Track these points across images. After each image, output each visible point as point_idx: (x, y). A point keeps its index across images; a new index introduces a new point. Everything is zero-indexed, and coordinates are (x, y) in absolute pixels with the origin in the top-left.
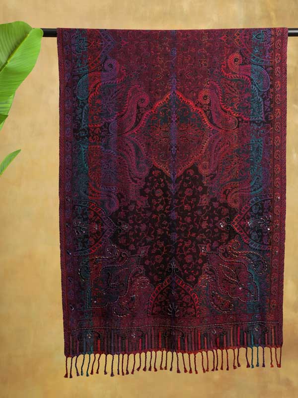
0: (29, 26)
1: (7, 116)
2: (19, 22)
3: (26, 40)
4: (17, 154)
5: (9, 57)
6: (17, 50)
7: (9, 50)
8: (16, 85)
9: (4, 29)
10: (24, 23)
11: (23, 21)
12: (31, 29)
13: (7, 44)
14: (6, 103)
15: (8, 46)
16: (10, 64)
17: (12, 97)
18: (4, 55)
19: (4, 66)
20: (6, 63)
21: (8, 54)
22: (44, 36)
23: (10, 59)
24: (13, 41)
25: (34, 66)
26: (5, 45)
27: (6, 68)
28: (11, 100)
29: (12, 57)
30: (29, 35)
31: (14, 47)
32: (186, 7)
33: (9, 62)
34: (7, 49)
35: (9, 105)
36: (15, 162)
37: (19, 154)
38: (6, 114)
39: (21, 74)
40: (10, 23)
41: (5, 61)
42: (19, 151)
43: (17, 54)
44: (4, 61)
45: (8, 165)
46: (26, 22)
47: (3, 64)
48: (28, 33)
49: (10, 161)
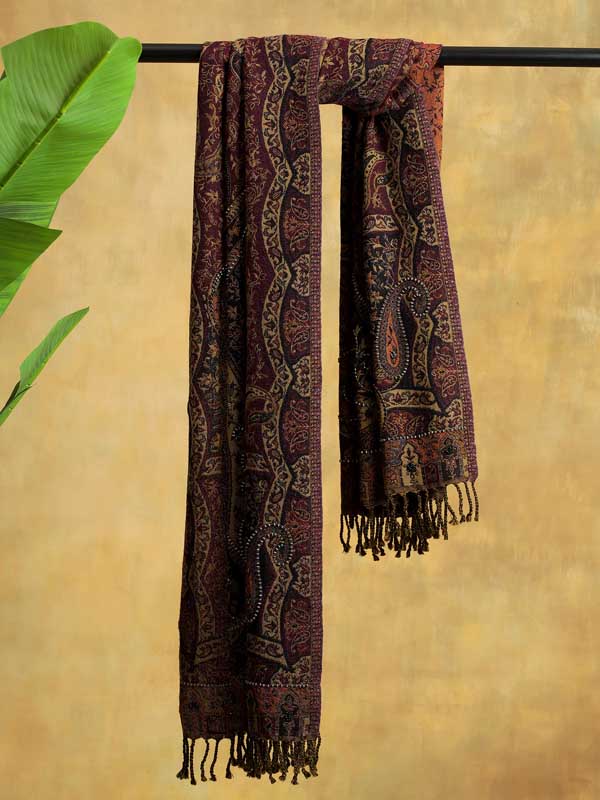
0: (110, 31)
1: (59, 233)
2: (87, 24)
3: (105, 61)
4: (80, 319)
5: (66, 100)
6: (83, 86)
7: (66, 86)
9: (54, 39)
10: (99, 25)
11: (96, 21)
12: (117, 38)
13: (60, 73)
15: (63, 78)
16: (69, 117)
18: (54, 97)
19: (53, 121)
20: (59, 114)
21: (62, 95)
23: (68, 107)
24: (73, 66)
26: (58, 76)
27: (58, 127)
29: (74, 100)
30: (109, 52)
31: (77, 80)
33: (64, 111)
34: (61, 86)
36: (75, 334)
37: (85, 319)
38: (58, 229)
39: (92, 139)
40: (68, 27)
41: (57, 112)
42: (85, 311)
43: (83, 94)
44: (53, 111)
45: (60, 341)
46: (102, 23)
47: (52, 117)
48: (108, 49)
49: (65, 333)
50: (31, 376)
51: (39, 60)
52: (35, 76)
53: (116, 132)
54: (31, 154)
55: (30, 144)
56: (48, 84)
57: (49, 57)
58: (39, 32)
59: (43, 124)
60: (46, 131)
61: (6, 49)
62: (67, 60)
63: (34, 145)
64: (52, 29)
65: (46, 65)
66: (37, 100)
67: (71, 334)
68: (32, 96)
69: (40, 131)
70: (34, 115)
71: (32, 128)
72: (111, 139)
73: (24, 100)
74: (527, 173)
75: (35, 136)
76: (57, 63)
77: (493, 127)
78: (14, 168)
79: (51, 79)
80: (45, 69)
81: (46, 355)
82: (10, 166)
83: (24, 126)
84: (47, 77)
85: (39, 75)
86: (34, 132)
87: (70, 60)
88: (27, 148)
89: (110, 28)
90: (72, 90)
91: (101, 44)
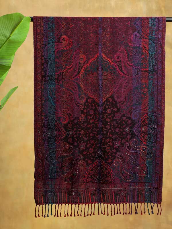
1: (10, 67)
2: (17, 13)
3: (21, 23)
4: (16, 89)
5: (11, 33)
7: (11, 29)
8: (16, 49)
9: (8, 17)
10: (20, 14)
11: (19, 12)
12: (24, 17)
14: (10, 59)
15: (10, 27)
16: (12, 37)
17: (13, 56)
18: (8, 32)
19: (8, 38)
21: (11, 32)
22: (31, 21)
24: (13, 24)
25: (25, 38)
26: (9, 26)
27: (10, 40)
28: (12, 58)
29: (14, 33)
30: (22, 21)
31: (14, 28)
32: (113, 4)
33: (11, 36)
35: (12, 61)
36: (15, 93)
37: (17, 89)
38: (10, 66)
40: (12, 14)
42: (17, 87)
43: (16, 31)
44: (8, 36)
45: (11, 95)
46: (21, 13)
48: (22, 20)
49: (12, 93)
50: (3, 104)
51: (4, 22)
54: (3, 47)
56: (7, 29)
57: (7, 21)
58: (4, 15)
59: (6, 39)
60: (6, 41)
63: (3, 45)
64: (8, 15)
66: (4, 33)
69: (5, 41)
70: (3, 37)
71: (3, 40)
72: (24, 42)
75: (4, 43)
76: (9, 23)
80: (6, 25)
81: (7, 99)
84: (6, 27)
85: (4, 26)
88: (1, 45)
89: (23, 14)
90: (13, 30)
91: (20, 18)
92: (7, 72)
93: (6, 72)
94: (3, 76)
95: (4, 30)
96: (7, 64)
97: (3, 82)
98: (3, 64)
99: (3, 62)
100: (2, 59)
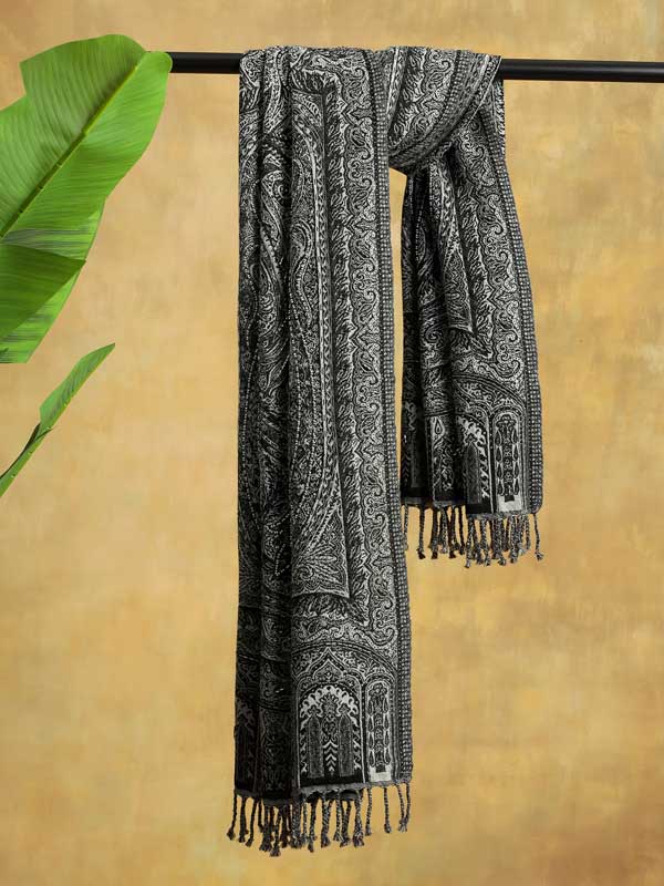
0: (138, 45)
1: (84, 262)
2: (113, 37)
3: (130, 79)
4: (106, 355)
5: (90, 120)
6: (109, 104)
7: (91, 107)
8: (106, 187)
9: (77, 53)
10: (126, 39)
11: (122, 34)
12: (142, 52)
13: (84, 90)
14: (83, 231)
15: (86, 96)
16: (92, 137)
17: (94, 216)
18: (77, 116)
19: (77, 143)
20: (82, 136)
21: (86, 115)
22: (172, 71)
23: (92, 127)
24: (97, 83)
25: (148, 144)
26: (81, 93)
27: (82, 149)
28: (92, 225)
29: (98, 121)
30: (137, 68)
31: (102, 97)
33: (88, 132)
34: (86, 101)
35: (89, 238)
36: (100, 373)
37: (111, 355)
38: (81, 259)
39: (116, 162)
40: (92, 40)
41: (80, 132)
42: (111, 347)
43: (109, 112)
44: (76, 131)
45: (83, 380)
46: (129, 36)
47: (75, 138)
48: (136, 64)
49: (89, 371)
50: (51, 418)
51: (61, 75)
52: (56, 92)
53: (145, 154)
54: (52, 178)
55: (51, 167)
56: (71, 103)
57: (71, 73)
58: (61, 47)
59: (66, 145)
60: (68, 153)
61: (24, 64)
62: (91, 75)
63: (55, 168)
64: (76, 43)
65: (69, 79)
66: (59, 120)
67: (96, 371)
68: (54, 116)
69: (62, 152)
70: (56, 137)
71: (53, 149)
72: (141, 159)
73: (46, 120)
74: (591, 199)
75: (57, 159)
76: (80, 78)
77: (554, 148)
78: (34, 192)
79: (75, 97)
80: (68, 85)
81: (69, 394)
82: (30, 192)
83: (44, 148)
84: (70, 94)
85: (61, 93)
86: (56, 153)
87: (95, 75)
88: (48, 171)
89: (138, 42)
90: (97, 109)
91: (128, 58)
92: (72, 281)
93: (63, 283)
94: (52, 300)
95: (58, 108)
96: (71, 252)
97: (53, 326)
98: (54, 249)
99: (52, 242)
100: (52, 228)
